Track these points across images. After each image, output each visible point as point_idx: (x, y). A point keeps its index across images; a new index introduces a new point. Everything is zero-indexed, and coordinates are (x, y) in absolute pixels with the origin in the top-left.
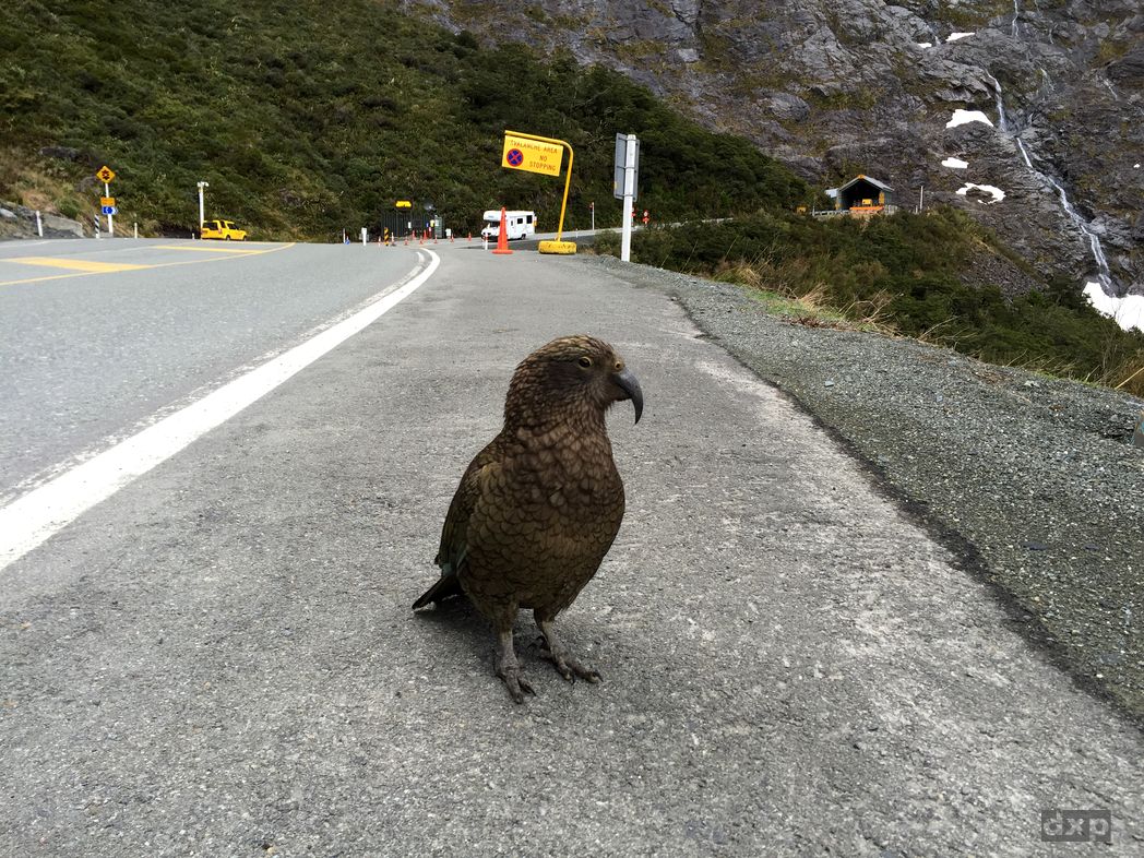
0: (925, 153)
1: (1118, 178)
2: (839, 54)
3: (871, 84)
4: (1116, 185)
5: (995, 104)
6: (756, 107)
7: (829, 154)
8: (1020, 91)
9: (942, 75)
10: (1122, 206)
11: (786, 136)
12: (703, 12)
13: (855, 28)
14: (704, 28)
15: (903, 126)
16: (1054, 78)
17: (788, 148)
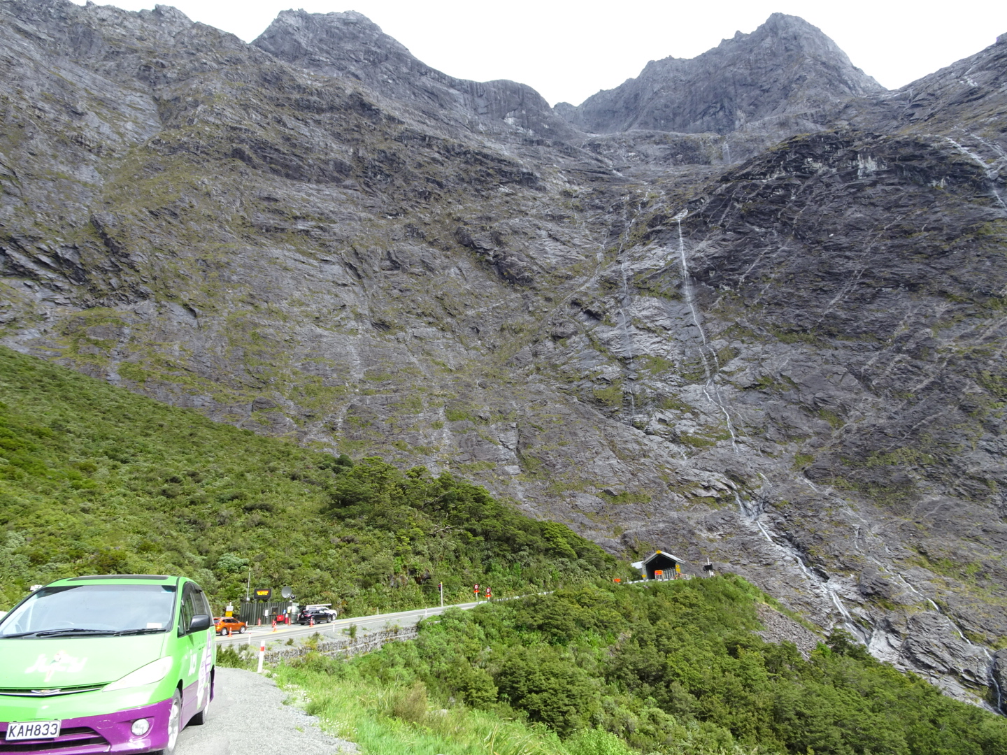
0: (693, 534)
1: (836, 547)
2: (619, 467)
3: (646, 486)
4: (837, 553)
5: (734, 497)
6: (565, 504)
7: (625, 536)
8: (749, 488)
9: (695, 479)
10: (847, 569)
11: (591, 524)
12: (521, 441)
13: (628, 449)
14: (523, 452)
15: (674, 514)
16: (771, 480)
17: (593, 532)
